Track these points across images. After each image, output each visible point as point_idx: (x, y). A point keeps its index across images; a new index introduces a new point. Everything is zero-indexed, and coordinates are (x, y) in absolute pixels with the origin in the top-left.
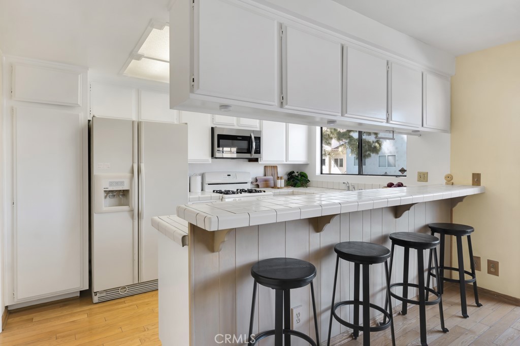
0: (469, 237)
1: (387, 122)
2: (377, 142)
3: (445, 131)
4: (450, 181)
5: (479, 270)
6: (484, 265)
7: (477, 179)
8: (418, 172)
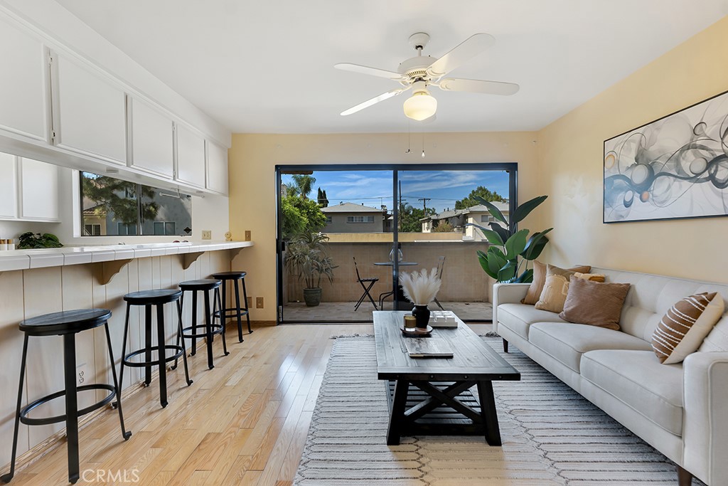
0: (243, 279)
1: (174, 179)
2: (153, 204)
3: (224, 195)
4: (229, 238)
5: (251, 307)
6: (254, 303)
7: (248, 236)
8: (203, 232)
